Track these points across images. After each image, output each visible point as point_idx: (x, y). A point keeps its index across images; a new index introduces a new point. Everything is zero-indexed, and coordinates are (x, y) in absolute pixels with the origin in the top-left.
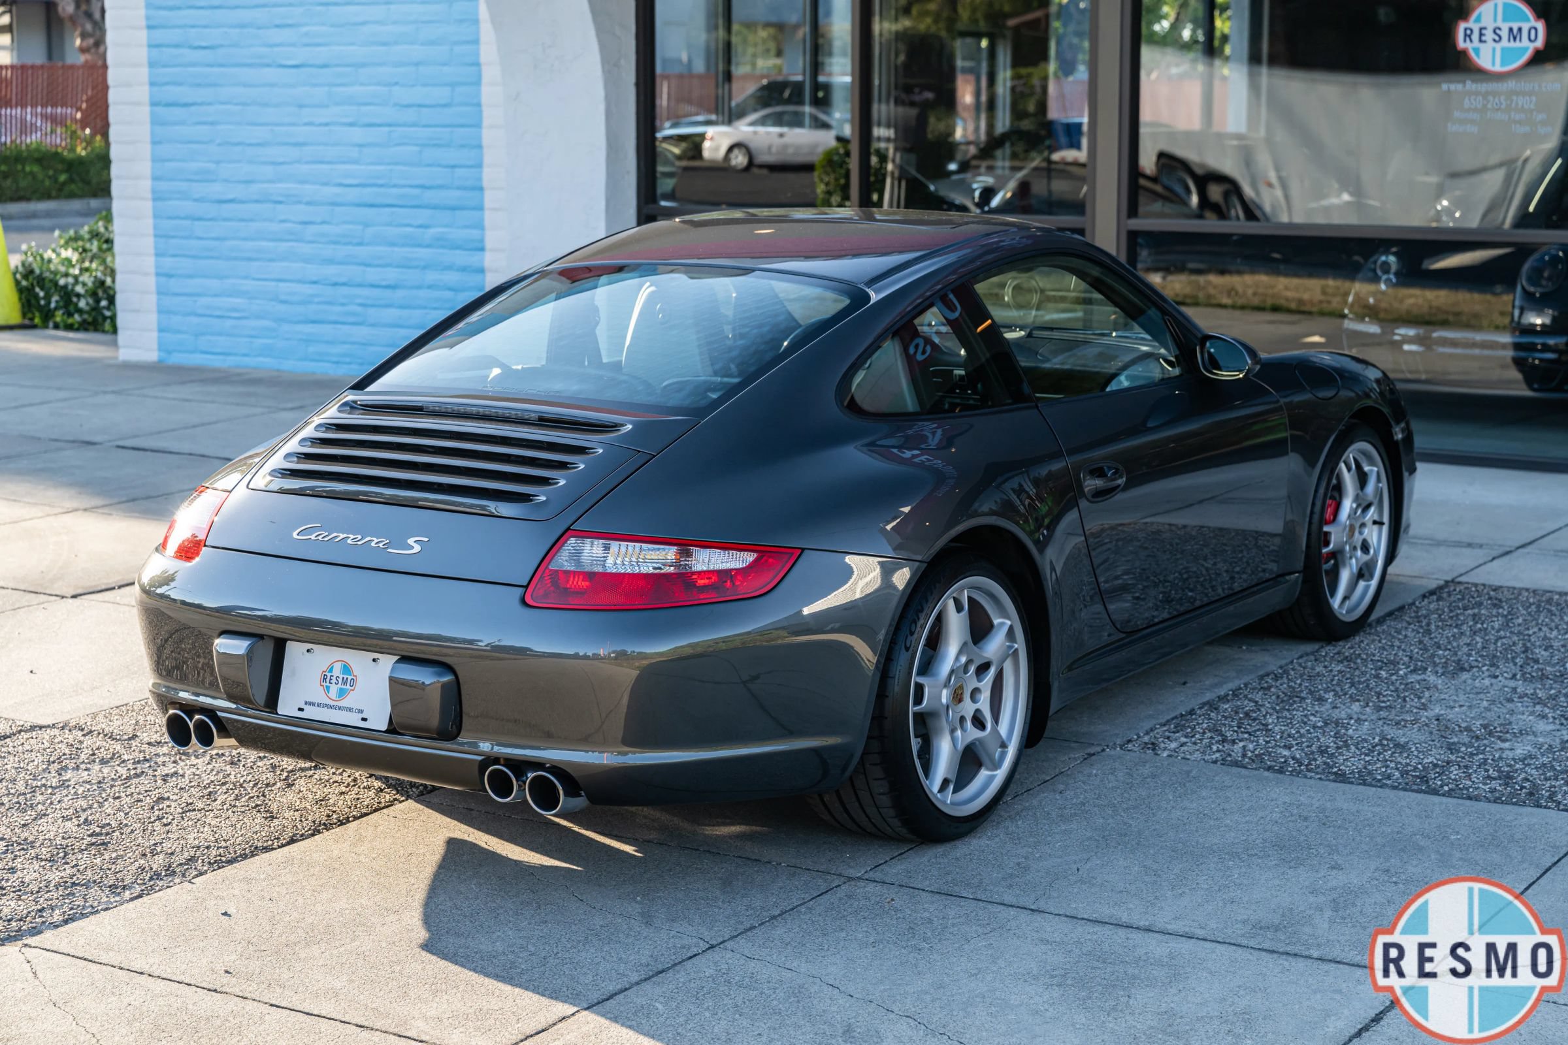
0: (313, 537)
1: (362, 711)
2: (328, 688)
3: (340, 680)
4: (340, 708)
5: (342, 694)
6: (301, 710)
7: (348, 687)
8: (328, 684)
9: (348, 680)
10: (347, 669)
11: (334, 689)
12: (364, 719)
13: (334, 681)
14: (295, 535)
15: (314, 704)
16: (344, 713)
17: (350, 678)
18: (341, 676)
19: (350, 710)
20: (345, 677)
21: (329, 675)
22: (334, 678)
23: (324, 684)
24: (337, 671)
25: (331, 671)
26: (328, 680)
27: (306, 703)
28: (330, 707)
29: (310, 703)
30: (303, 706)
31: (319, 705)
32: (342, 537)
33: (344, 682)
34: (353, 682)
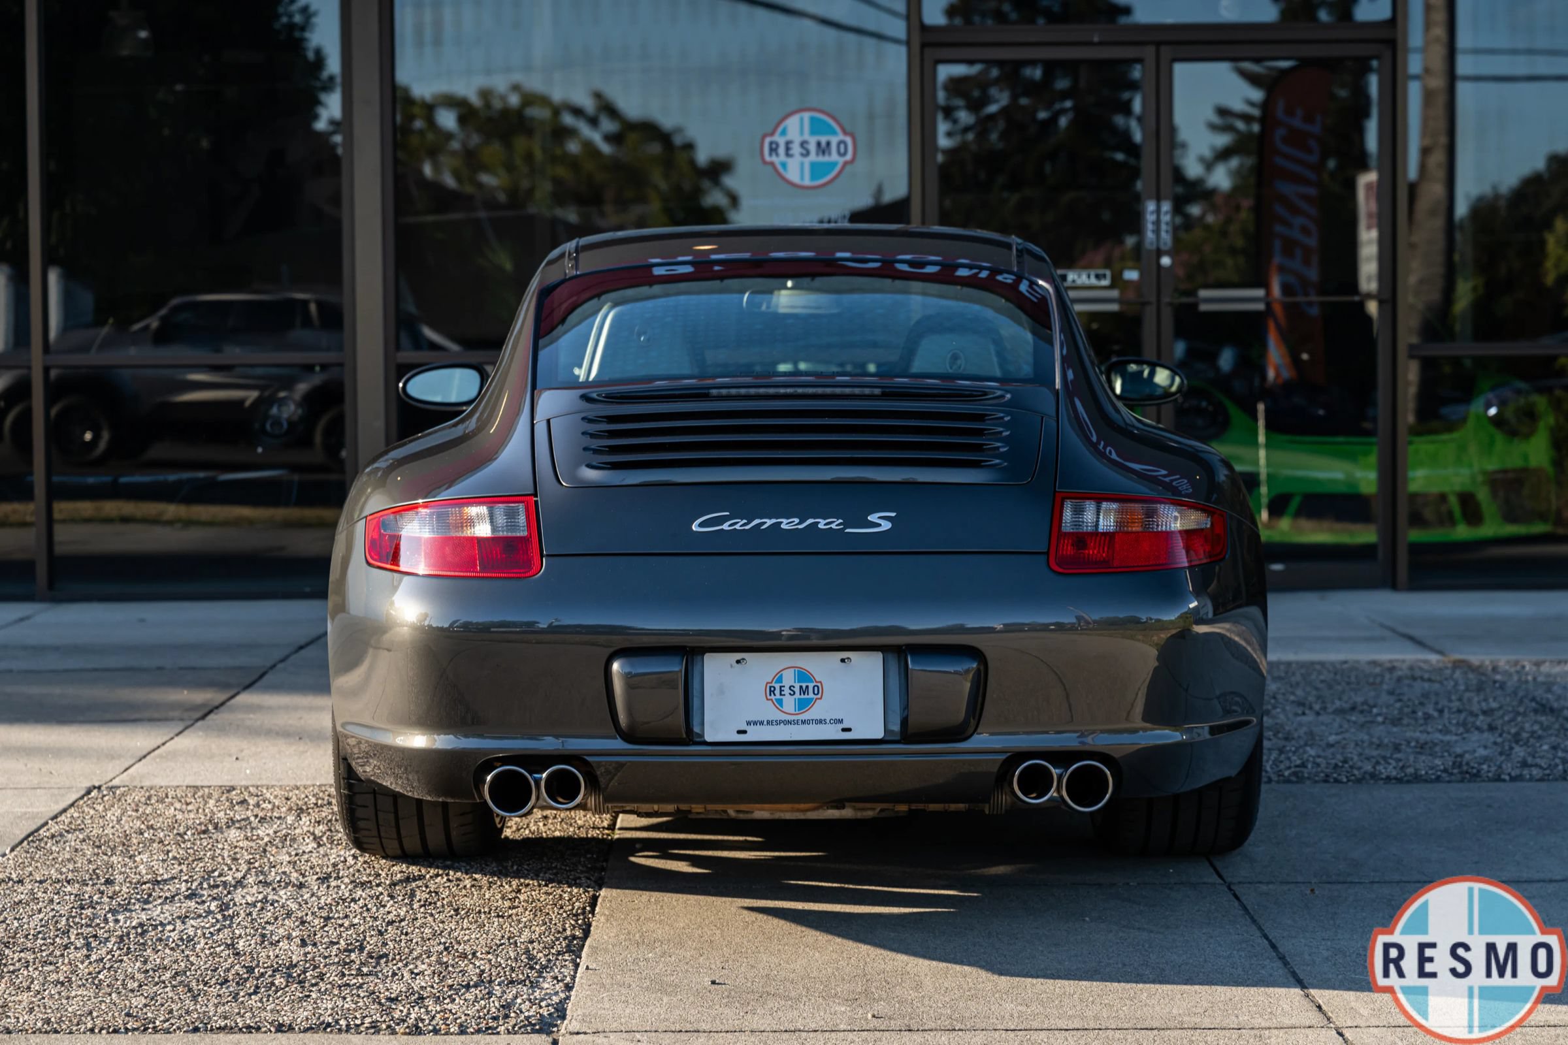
0: (725, 526)
1: (841, 721)
2: (780, 702)
3: (797, 690)
4: (804, 722)
5: (803, 705)
6: (742, 732)
7: (811, 695)
8: (778, 696)
9: (809, 688)
10: (803, 675)
11: (789, 703)
12: (846, 730)
13: (787, 691)
14: (694, 528)
15: (762, 723)
16: (812, 726)
17: (811, 685)
18: (797, 686)
19: (820, 722)
20: (804, 685)
21: (777, 686)
23: (773, 697)
24: (789, 679)
25: (780, 680)
26: (777, 692)
27: (749, 723)
28: (789, 722)
29: (755, 723)
30: (744, 727)
31: (769, 723)
32: (769, 522)
33: (804, 691)
34: (818, 690)
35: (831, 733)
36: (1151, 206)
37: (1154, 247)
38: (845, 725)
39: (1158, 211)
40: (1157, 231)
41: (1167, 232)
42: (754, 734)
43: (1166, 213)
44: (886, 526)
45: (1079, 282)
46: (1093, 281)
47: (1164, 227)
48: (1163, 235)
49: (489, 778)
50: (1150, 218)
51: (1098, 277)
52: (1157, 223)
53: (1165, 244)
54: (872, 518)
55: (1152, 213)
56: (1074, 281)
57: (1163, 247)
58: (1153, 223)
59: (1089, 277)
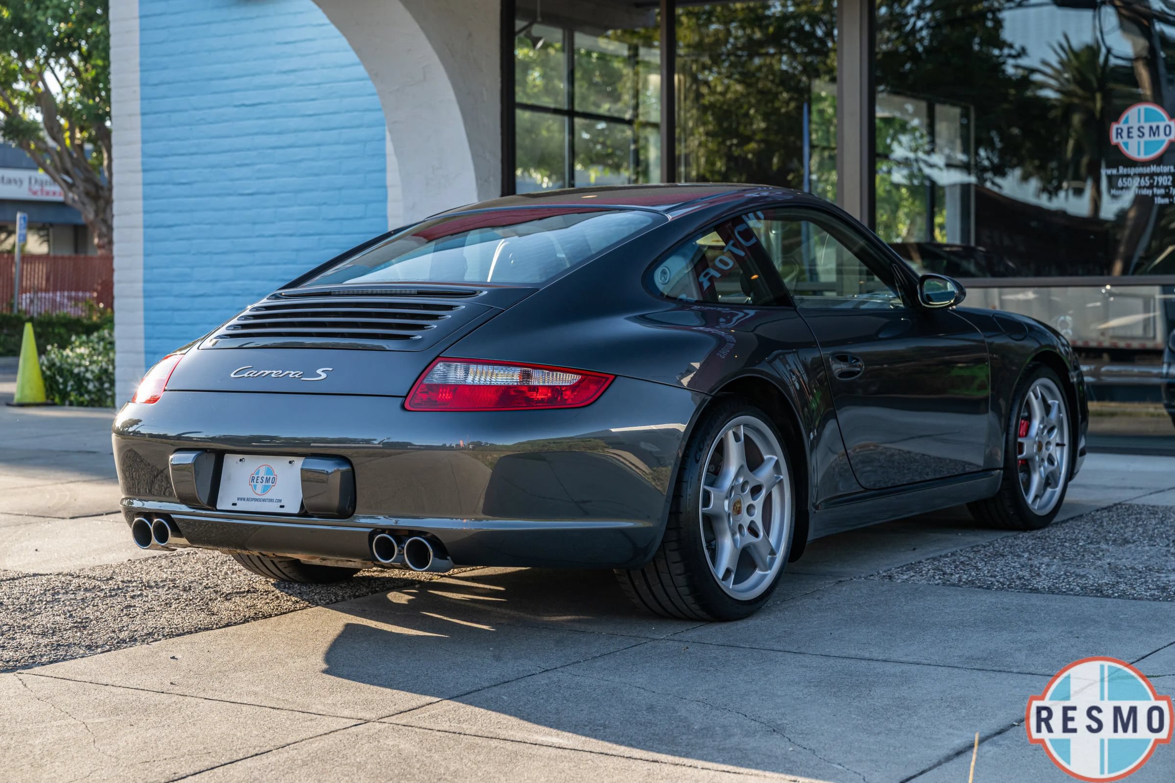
1: (280, 501)
2: (255, 486)
3: (264, 480)
4: (264, 500)
5: (266, 490)
6: (234, 504)
7: (270, 484)
8: (255, 483)
9: (270, 480)
10: (269, 471)
11: (259, 488)
12: (282, 507)
13: (260, 480)
15: (244, 499)
16: (267, 503)
17: (272, 477)
18: (265, 477)
19: (271, 500)
20: (268, 477)
21: (256, 477)
22: (260, 479)
23: (252, 483)
24: (262, 474)
25: (258, 473)
26: (255, 480)
27: (238, 499)
28: (256, 500)
29: (241, 499)
30: (236, 501)
31: (248, 499)
33: (267, 480)
34: (274, 480)
35: (274, 508)
38: (282, 504)
42: (241, 506)
44: (324, 377)
54: (319, 371)
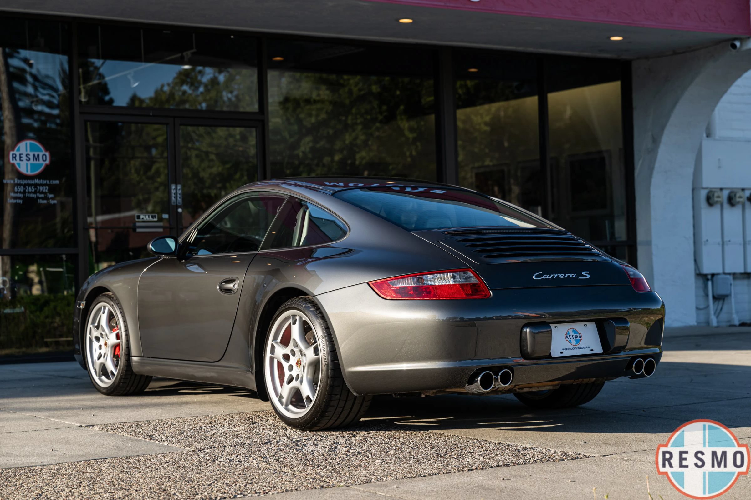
0: (543, 277)
1: (589, 347)
2: (570, 341)
3: (574, 336)
4: (579, 348)
5: (578, 342)
6: (562, 353)
7: (579, 339)
8: (569, 339)
9: (578, 337)
10: (575, 331)
11: (573, 342)
12: (592, 350)
13: (572, 337)
14: (534, 278)
15: (567, 349)
16: (582, 350)
17: (578, 335)
18: (574, 335)
19: (584, 348)
20: (576, 335)
21: (568, 335)
22: (571, 336)
23: (568, 340)
24: (571, 333)
25: (569, 334)
26: (569, 338)
27: (563, 349)
28: (574, 349)
29: (565, 349)
30: (562, 351)
31: (569, 349)
32: (556, 275)
33: (576, 337)
34: (580, 337)
35: (587, 352)
36: (173, 187)
37: (175, 204)
38: (591, 349)
39: (176, 189)
40: (176, 197)
41: (180, 198)
42: (566, 353)
43: (179, 189)
44: (588, 276)
45: (145, 219)
46: (151, 219)
47: (178, 195)
48: (178, 199)
49: (479, 379)
50: (173, 192)
51: (152, 217)
52: (176, 194)
53: (179, 203)
54: (583, 273)
55: (174, 189)
56: (143, 219)
57: (178, 204)
58: (174, 194)
59: (149, 217)
